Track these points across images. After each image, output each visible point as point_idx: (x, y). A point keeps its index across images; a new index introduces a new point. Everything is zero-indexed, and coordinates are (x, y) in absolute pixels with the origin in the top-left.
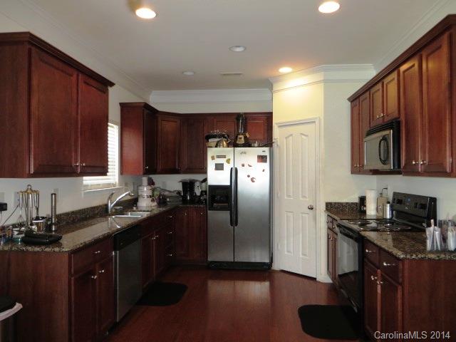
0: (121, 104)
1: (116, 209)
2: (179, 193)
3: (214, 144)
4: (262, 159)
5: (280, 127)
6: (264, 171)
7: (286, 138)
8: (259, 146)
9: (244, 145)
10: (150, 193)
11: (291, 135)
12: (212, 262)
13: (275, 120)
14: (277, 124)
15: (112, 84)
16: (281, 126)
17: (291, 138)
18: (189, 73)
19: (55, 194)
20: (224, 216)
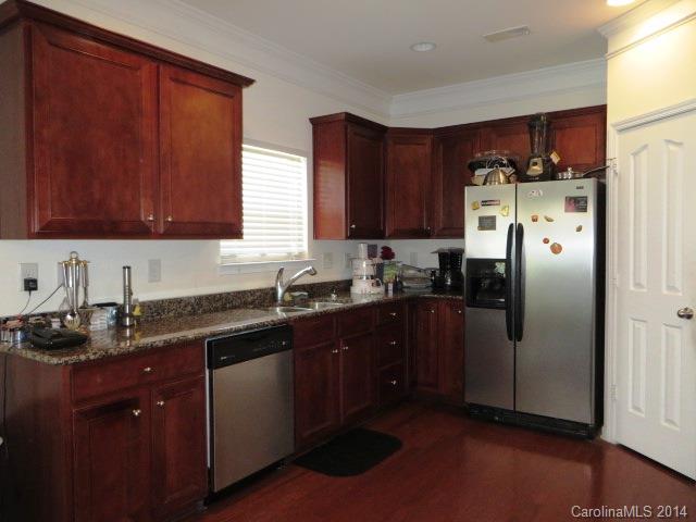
0: (312, 120)
1: (293, 297)
2: (433, 273)
3: (482, 180)
4: (577, 204)
5: (621, 131)
6: (579, 229)
7: (635, 154)
8: (574, 178)
9: (543, 178)
10: (372, 271)
11: (645, 147)
12: (472, 405)
13: (612, 118)
14: (614, 126)
15: (249, 82)
16: (624, 129)
17: (644, 153)
18: (424, 48)
19: (129, 268)
20: (499, 318)
